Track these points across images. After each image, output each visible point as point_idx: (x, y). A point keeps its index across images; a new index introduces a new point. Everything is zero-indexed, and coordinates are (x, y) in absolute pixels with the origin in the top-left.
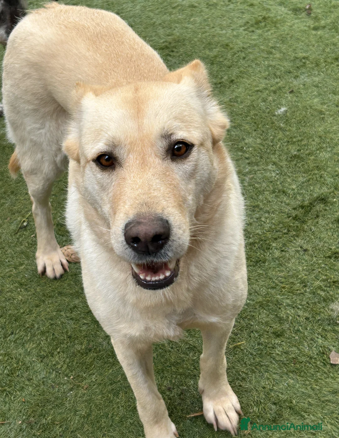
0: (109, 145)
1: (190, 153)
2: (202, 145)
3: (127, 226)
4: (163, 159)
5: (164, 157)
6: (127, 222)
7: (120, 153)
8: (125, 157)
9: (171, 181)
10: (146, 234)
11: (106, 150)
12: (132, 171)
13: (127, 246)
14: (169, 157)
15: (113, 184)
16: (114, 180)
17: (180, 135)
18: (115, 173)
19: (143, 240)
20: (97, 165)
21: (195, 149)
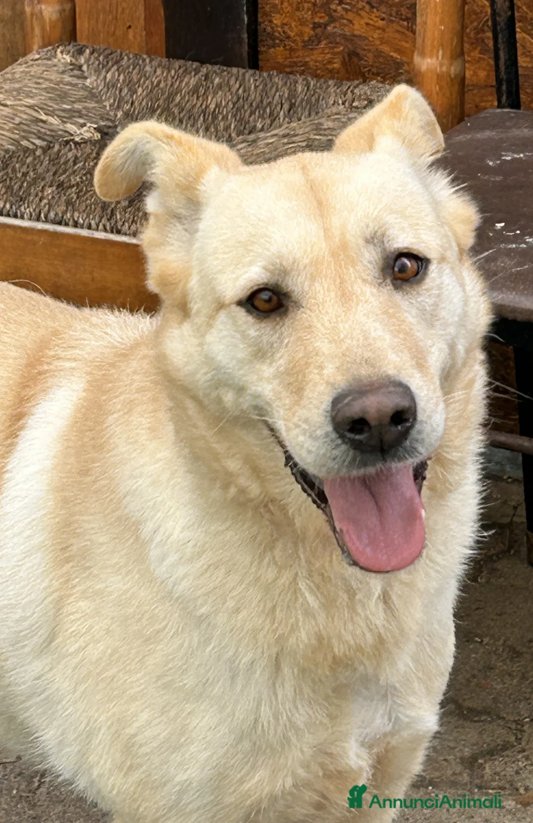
0: (272, 272)
1: (425, 274)
2: (443, 259)
3: (336, 402)
4: (380, 284)
5: (380, 281)
6: (334, 395)
7: (296, 285)
8: (306, 288)
9: (399, 325)
10: (379, 411)
11: (266, 281)
12: (323, 312)
13: (339, 441)
14: (388, 281)
15: (286, 341)
16: (286, 334)
17: (402, 240)
18: (288, 321)
19: (373, 423)
20: (248, 311)
21: (433, 267)
